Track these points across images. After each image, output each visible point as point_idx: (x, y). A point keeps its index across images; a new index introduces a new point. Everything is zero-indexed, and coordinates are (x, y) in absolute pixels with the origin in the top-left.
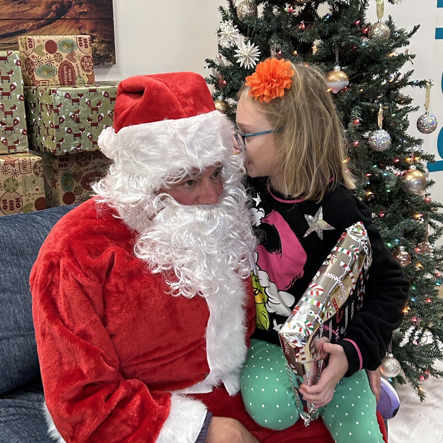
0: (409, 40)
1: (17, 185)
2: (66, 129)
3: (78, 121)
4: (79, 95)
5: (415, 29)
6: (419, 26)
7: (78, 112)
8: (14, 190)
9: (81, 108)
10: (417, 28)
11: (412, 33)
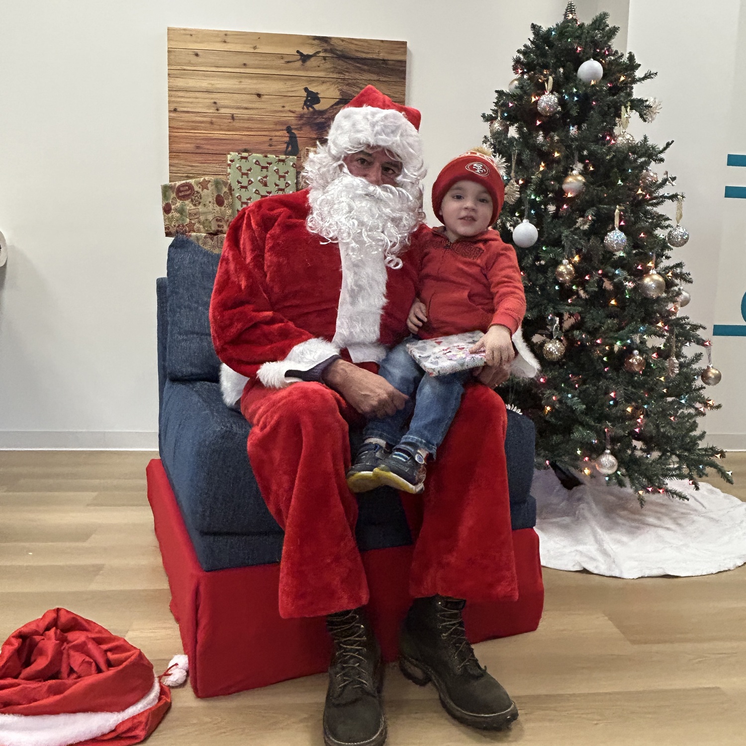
0: (662, 156)
1: (207, 220)
2: (254, 190)
3: (265, 185)
4: (268, 163)
5: (668, 145)
6: (673, 141)
7: (266, 177)
8: (210, 222)
9: (269, 174)
10: (671, 144)
11: (665, 149)
